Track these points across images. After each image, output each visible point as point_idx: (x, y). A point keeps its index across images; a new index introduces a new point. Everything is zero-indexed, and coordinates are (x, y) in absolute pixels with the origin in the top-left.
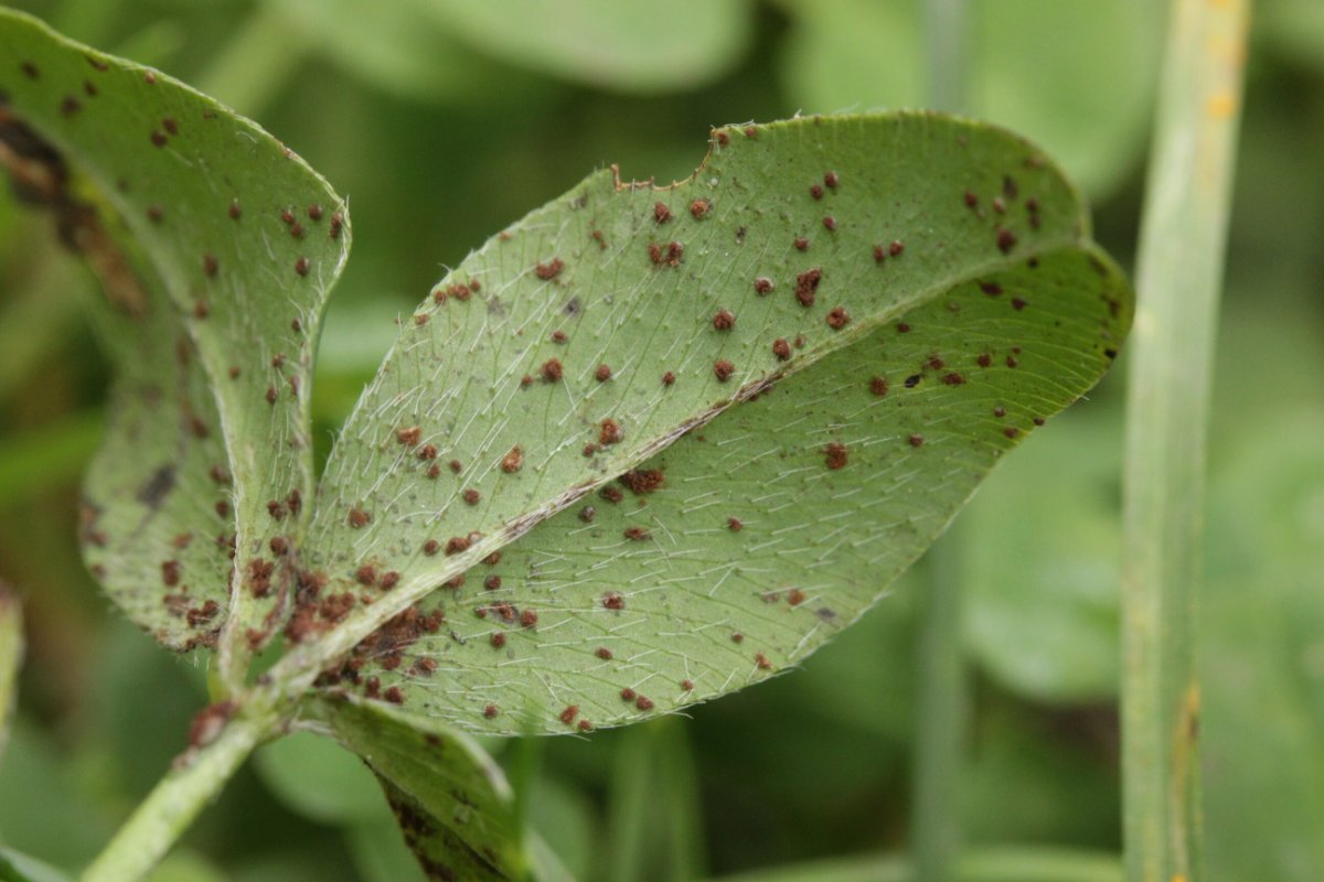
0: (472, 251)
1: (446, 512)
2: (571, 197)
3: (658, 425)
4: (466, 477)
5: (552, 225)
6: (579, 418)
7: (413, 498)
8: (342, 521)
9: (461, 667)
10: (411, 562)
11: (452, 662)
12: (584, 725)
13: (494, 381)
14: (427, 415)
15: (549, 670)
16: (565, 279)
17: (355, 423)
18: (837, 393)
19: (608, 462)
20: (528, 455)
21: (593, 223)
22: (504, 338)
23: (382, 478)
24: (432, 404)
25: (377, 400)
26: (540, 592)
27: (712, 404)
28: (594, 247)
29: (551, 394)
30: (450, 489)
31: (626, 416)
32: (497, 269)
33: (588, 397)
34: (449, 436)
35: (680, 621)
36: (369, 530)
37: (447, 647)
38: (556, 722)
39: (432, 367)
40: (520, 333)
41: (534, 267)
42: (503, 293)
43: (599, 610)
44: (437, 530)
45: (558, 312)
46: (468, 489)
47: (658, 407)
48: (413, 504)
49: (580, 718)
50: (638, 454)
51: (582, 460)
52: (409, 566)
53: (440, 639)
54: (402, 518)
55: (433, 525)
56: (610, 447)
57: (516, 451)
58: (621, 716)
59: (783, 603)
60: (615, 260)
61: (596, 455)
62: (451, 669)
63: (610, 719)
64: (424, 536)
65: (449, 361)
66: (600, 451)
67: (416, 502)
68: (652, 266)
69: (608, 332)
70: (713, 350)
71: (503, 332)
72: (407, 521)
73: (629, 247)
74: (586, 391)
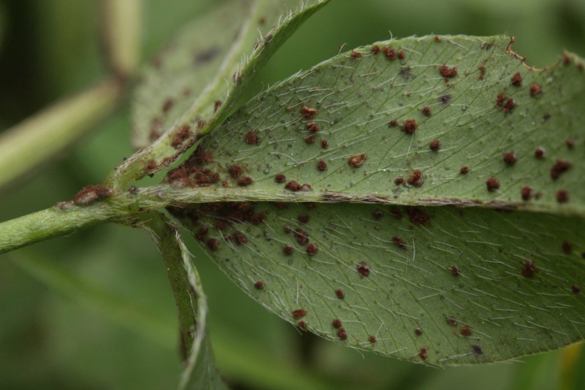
0: (415, 35)
1: (302, 165)
2: (484, 40)
3: (442, 191)
4: (326, 153)
5: (467, 49)
6: (407, 160)
7: (290, 146)
8: (241, 134)
9: (258, 251)
10: (264, 179)
11: (255, 246)
12: (302, 324)
13: (377, 112)
14: (325, 107)
15: (305, 283)
16: (452, 82)
17: (280, 87)
18: (544, 236)
19: (402, 194)
20: (367, 163)
21: (485, 61)
22: (398, 93)
23: (278, 125)
24: (332, 103)
25: (301, 82)
26: (327, 239)
27: (474, 199)
28: (478, 74)
29: (402, 138)
30: (314, 155)
31: (430, 176)
32: (421, 54)
33: (419, 152)
34: (331, 126)
35: (393, 303)
36: (254, 148)
37: (258, 236)
38: (289, 313)
39: (346, 84)
40: (408, 96)
41: (442, 65)
42: (415, 68)
43: (353, 269)
44: (291, 171)
45: (435, 96)
46: (323, 160)
47: (449, 182)
48: (287, 149)
49: (304, 319)
50: (419, 200)
51: (393, 183)
52: (261, 181)
53: (257, 230)
54: (277, 153)
55: (290, 167)
56: (410, 186)
57: (362, 157)
58: (326, 332)
59: (458, 330)
60: (481, 89)
61: (401, 186)
62: (253, 250)
63: (318, 330)
64: (281, 170)
65: (358, 85)
66: (404, 186)
67: (290, 149)
68: (495, 104)
69: (452, 125)
70: (496, 170)
71: (400, 89)
72: (278, 157)
73: (492, 87)
74: (420, 148)
